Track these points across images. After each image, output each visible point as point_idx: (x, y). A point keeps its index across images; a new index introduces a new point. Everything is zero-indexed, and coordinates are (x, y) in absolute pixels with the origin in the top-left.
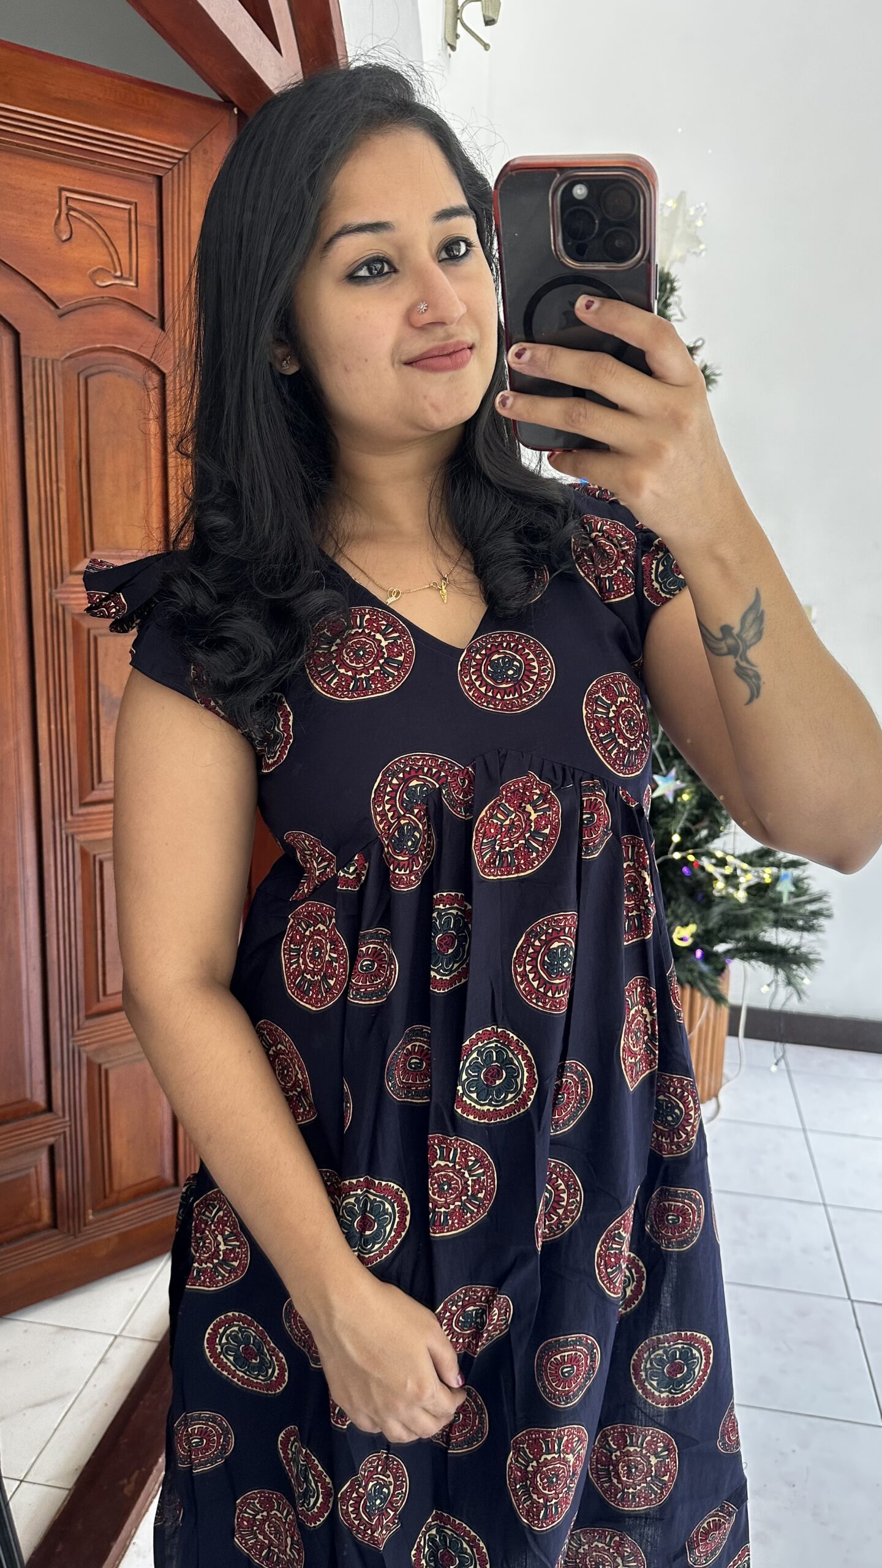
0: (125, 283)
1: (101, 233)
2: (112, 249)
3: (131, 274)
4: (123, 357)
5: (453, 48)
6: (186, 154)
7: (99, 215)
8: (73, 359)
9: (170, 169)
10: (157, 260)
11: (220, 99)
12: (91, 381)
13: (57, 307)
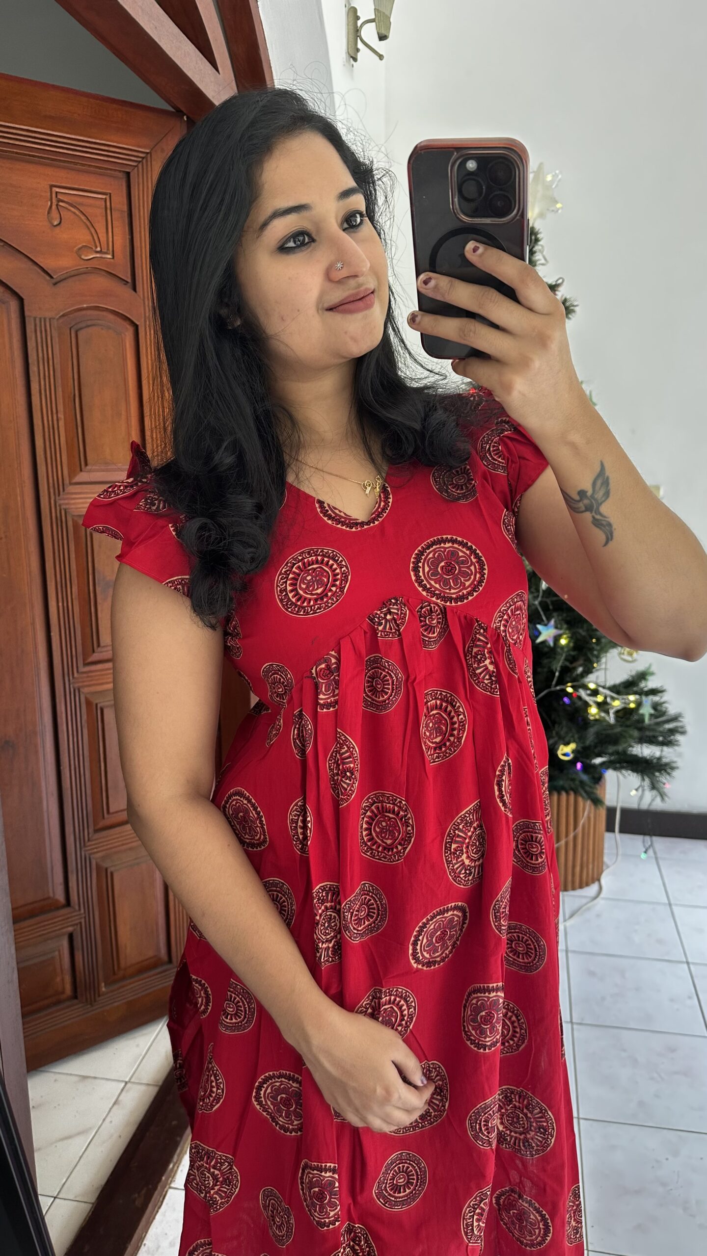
0: (104, 256)
1: (83, 218)
2: (93, 231)
3: (108, 249)
4: (105, 313)
5: (355, 60)
6: (147, 153)
7: (82, 204)
8: (66, 317)
9: (136, 166)
10: (128, 237)
11: (173, 110)
12: (80, 334)
13: (51, 277)
